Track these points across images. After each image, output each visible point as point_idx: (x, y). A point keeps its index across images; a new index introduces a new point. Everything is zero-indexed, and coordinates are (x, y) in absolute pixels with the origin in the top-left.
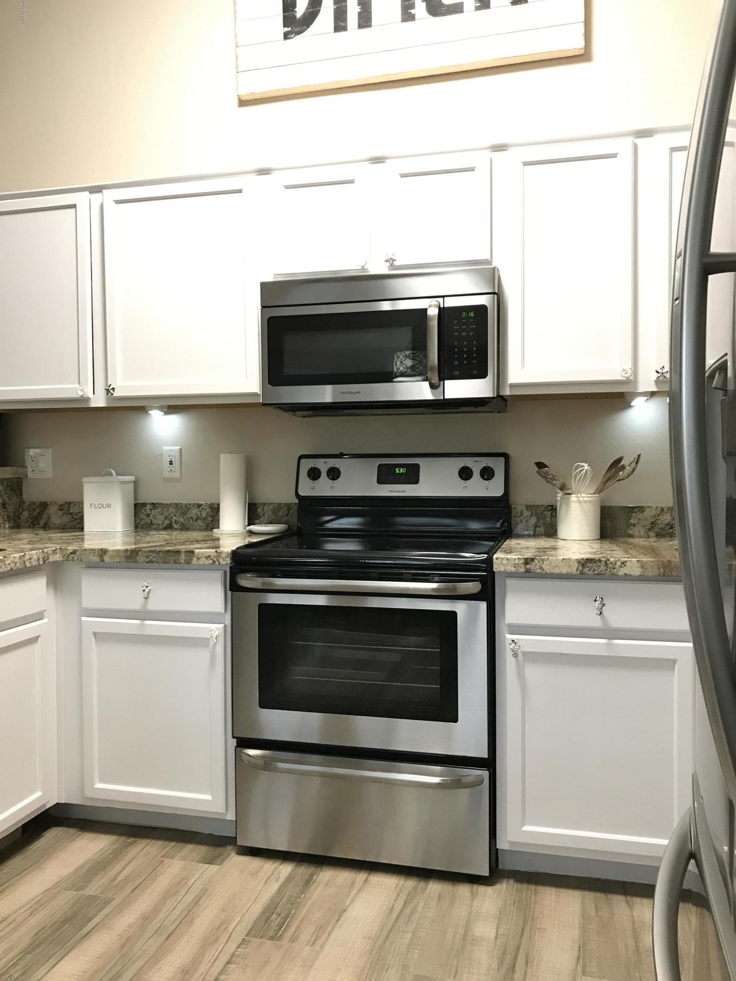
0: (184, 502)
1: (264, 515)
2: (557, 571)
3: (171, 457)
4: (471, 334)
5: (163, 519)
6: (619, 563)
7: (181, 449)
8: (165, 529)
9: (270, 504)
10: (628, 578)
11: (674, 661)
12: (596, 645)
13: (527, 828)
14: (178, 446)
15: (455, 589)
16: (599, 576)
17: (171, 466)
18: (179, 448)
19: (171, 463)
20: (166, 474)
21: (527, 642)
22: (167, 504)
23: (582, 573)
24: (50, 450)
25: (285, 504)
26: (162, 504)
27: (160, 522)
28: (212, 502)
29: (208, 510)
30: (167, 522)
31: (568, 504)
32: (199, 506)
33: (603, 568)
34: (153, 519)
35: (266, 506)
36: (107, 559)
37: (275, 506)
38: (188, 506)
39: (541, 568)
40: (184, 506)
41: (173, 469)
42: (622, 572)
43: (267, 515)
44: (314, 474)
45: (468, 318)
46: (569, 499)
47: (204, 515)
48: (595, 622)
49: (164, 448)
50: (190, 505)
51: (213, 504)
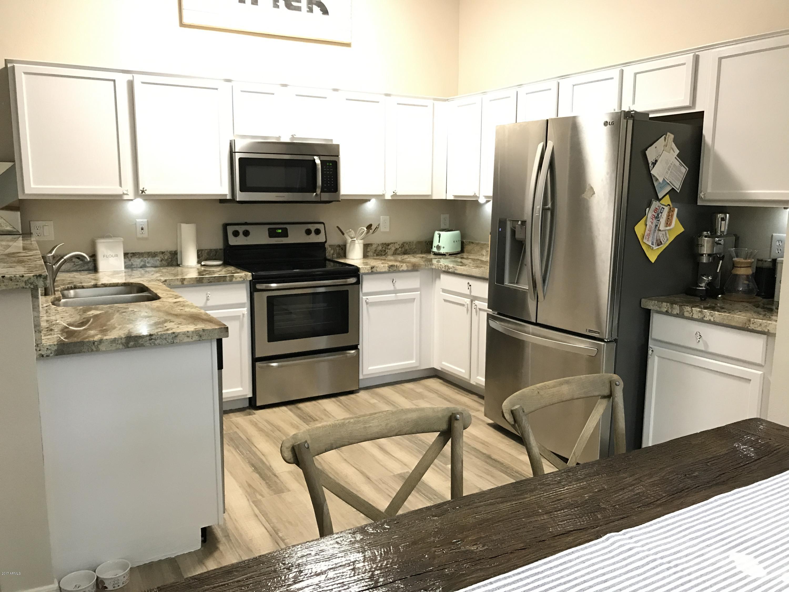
0: (153, 251)
1: (202, 256)
2: (382, 271)
3: (142, 226)
4: (331, 173)
5: (140, 262)
6: (400, 266)
7: (148, 221)
8: (141, 267)
9: (206, 250)
10: (403, 271)
11: (414, 299)
12: (391, 297)
13: (370, 368)
14: (146, 219)
15: (346, 282)
16: (394, 272)
17: (142, 230)
18: (146, 220)
19: (142, 229)
20: (140, 236)
21: (371, 298)
22: (142, 253)
23: (389, 271)
24: (52, 222)
25: (214, 249)
26: (139, 253)
27: (138, 264)
28: (171, 250)
29: (169, 255)
30: (142, 263)
31: (354, 245)
32: (163, 253)
33: (396, 268)
34: (133, 262)
35: (203, 252)
36: (185, 283)
37: (209, 251)
38: (156, 253)
39: (376, 270)
40: (153, 254)
41: (144, 233)
42: (401, 269)
43: (204, 256)
44: (236, 234)
45: (329, 166)
46: (355, 242)
47: (166, 258)
48: (392, 288)
49: (137, 220)
50: (157, 252)
51: (172, 251)
